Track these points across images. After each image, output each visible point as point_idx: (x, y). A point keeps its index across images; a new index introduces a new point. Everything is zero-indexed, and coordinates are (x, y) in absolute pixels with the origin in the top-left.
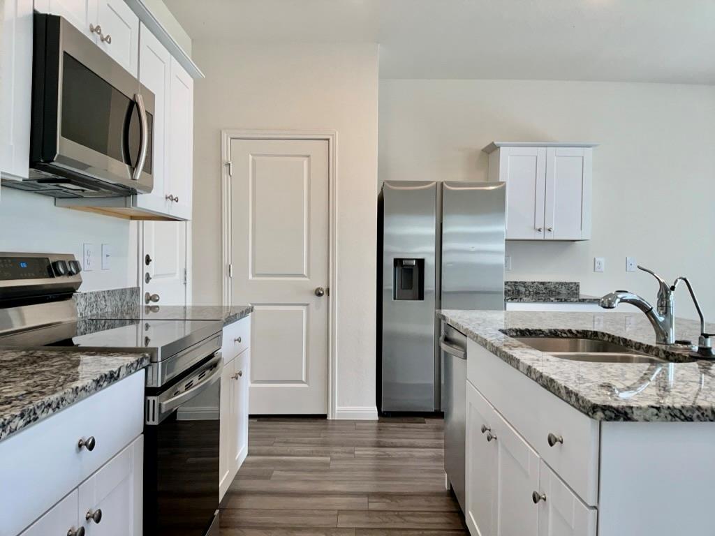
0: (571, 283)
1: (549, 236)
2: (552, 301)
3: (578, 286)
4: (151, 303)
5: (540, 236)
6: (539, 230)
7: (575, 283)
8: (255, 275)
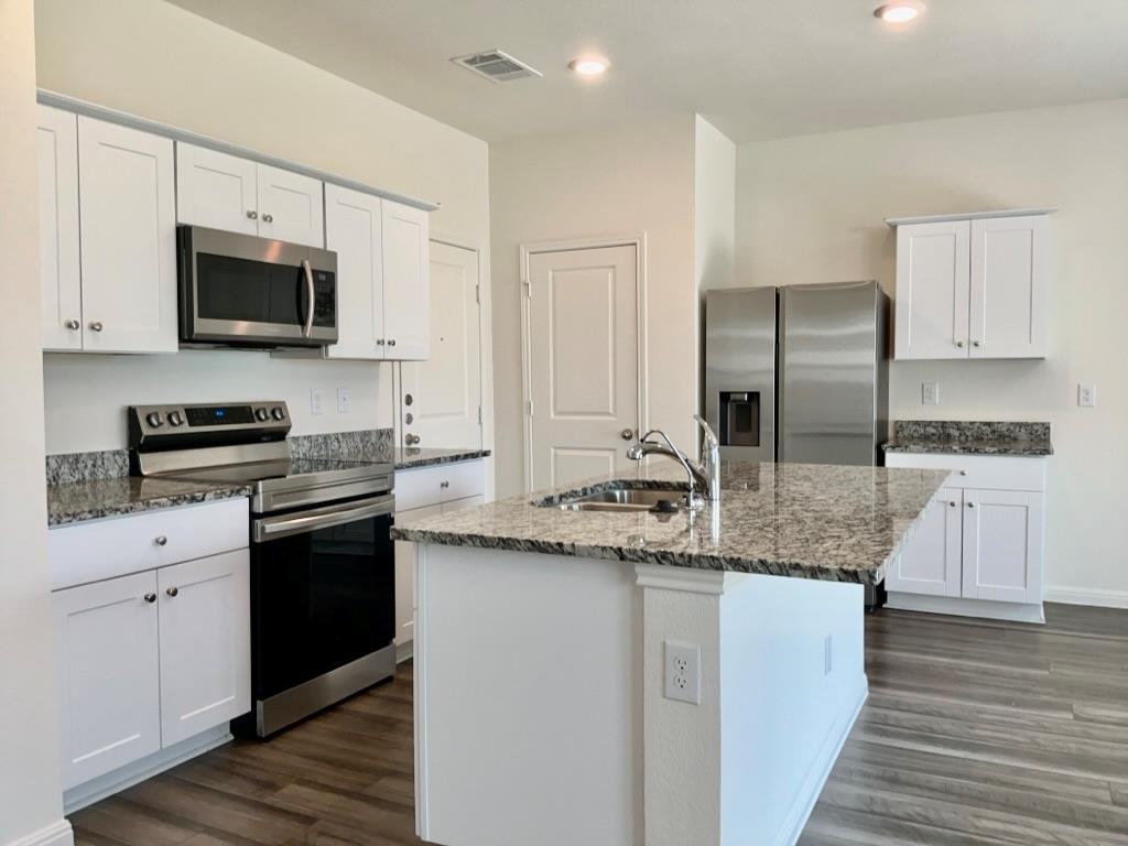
0: (1037, 424)
1: (975, 354)
2: (955, 451)
3: (1048, 428)
4: (413, 446)
5: (962, 354)
6: (960, 345)
7: (1043, 424)
8: (557, 413)
